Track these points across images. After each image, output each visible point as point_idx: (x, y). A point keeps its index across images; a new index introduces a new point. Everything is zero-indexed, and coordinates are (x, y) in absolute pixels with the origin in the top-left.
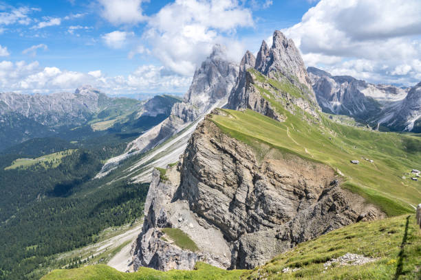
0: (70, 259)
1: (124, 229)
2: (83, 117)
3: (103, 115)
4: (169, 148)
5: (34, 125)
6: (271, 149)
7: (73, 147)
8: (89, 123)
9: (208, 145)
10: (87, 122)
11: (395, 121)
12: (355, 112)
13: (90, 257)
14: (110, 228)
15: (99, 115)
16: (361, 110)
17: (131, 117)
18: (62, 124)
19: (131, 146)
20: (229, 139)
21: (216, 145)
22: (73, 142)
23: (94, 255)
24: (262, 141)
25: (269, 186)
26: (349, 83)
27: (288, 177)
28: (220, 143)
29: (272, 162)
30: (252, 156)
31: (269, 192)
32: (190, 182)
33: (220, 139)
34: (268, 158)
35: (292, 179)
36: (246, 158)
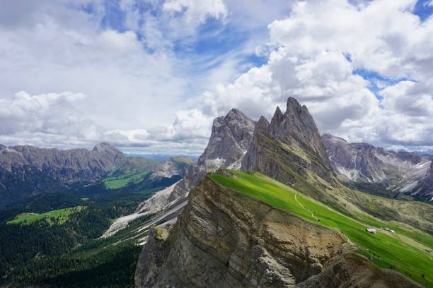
2: (97, 175)
3: (118, 173)
5: (47, 179)
6: (270, 210)
7: (83, 204)
8: (103, 181)
9: (203, 204)
10: (101, 180)
11: (419, 190)
12: (374, 179)
15: (114, 173)
16: (380, 178)
17: (146, 177)
18: (75, 180)
19: (142, 206)
20: (226, 199)
21: (212, 204)
22: (84, 199)
25: (266, 253)
26: (366, 149)
27: (288, 243)
28: (216, 202)
29: (270, 225)
30: (250, 218)
31: (266, 260)
32: (182, 243)
33: (216, 198)
34: (267, 220)
35: (293, 246)
36: (242, 219)
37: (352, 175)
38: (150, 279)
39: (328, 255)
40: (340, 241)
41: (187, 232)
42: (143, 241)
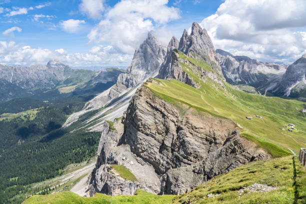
0: (43, 187)
1: (82, 165)
2: (52, 83)
5: (16, 89)
6: (190, 108)
7: (45, 105)
8: (57, 88)
9: (144, 105)
10: (55, 87)
11: (278, 88)
12: (250, 82)
13: (57, 186)
14: (72, 165)
15: (65, 81)
16: (254, 81)
17: (88, 83)
18: (37, 88)
19: (88, 105)
20: (160, 100)
21: (150, 104)
22: (45, 102)
23: (60, 184)
24: (183, 102)
25: (188, 134)
26: (245, 61)
27: (202, 128)
28: (154, 103)
29: (190, 117)
30: (176, 113)
31: (188, 139)
32: (131, 131)
33: (153, 100)
34: (188, 114)
35: (205, 130)
36: (172, 114)
37: (235, 79)
39: (227, 135)
40: (233, 126)
41: (134, 124)
42: (91, 129)
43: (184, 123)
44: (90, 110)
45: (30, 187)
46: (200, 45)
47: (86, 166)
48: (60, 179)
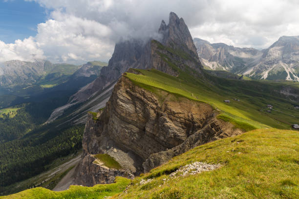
0: (27, 186)
1: (69, 158)
2: (32, 79)
4: (100, 98)
6: (168, 94)
7: (26, 101)
9: (124, 94)
10: (36, 82)
11: (254, 73)
12: (227, 68)
13: (43, 182)
14: (58, 159)
15: (46, 77)
16: (231, 67)
18: (15, 84)
19: (72, 99)
20: (139, 89)
21: (131, 93)
22: (26, 98)
23: (46, 180)
24: (162, 90)
25: (168, 120)
26: (222, 48)
27: (180, 113)
28: (133, 92)
29: (169, 103)
30: (156, 101)
31: (168, 124)
32: (114, 120)
33: (133, 89)
34: (167, 101)
35: (183, 115)
36: (152, 102)
37: (213, 66)
38: (96, 144)
39: (205, 118)
40: (210, 109)
41: (116, 113)
42: (76, 122)
43: (163, 109)
44: (74, 104)
45: (13, 187)
46: (177, 34)
47: (73, 158)
48: (46, 175)
